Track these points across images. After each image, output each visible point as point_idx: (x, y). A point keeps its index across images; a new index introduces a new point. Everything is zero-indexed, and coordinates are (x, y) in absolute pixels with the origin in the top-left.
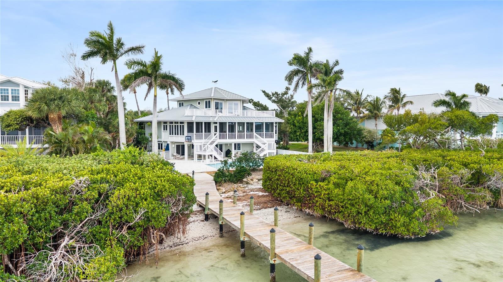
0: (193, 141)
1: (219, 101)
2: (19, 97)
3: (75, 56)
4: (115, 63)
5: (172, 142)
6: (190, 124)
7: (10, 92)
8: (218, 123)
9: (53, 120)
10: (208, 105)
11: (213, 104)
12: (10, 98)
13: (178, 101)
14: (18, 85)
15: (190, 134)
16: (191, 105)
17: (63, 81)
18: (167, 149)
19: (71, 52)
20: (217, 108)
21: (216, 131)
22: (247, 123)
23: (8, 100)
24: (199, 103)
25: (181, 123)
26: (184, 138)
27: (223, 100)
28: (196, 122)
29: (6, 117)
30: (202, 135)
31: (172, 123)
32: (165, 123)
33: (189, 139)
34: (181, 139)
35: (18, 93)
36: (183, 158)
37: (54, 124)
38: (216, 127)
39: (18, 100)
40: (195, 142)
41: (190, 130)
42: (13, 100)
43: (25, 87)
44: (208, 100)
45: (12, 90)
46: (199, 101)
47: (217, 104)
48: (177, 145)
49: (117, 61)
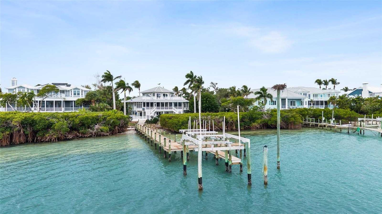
0: (145, 110)
1: (159, 93)
2: (79, 93)
3: (99, 76)
4: (112, 82)
5: (138, 111)
6: (144, 103)
7: (77, 92)
8: (156, 103)
9: (92, 102)
10: (154, 95)
11: (156, 95)
12: (77, 94)
13: (143, 93)
14: (79, 89)
15: (144, 107)
16: (148, 95)
17: (93, 85)
18: (136, 114)
19: (98, 75)
20: (158, 96)
21: (155, 106)
22: (161, 103)
23: (76, 95)
24: (151, 94)
25: (141, 103)
26: (142, 109)
27: (161, 93)
28: (146, 102)
29: (77, 101)
30: (149, 108)
31: (137, 103)
32: (135, 103)
33: (144, 109)
34: (141, 109)
35: (79, 92)
36: (142, 118)
37: (93, 103)
38: (155, 104)
39: (79, 95)
40: (146, 110)
41: (144, 106)
42: (77, 95)
43: (82, 90)
44: (154, 93)
45: (77, 91)
46: (150, 93)
47: (157, 94)
48: (140, 113)
49: (113, 81)
